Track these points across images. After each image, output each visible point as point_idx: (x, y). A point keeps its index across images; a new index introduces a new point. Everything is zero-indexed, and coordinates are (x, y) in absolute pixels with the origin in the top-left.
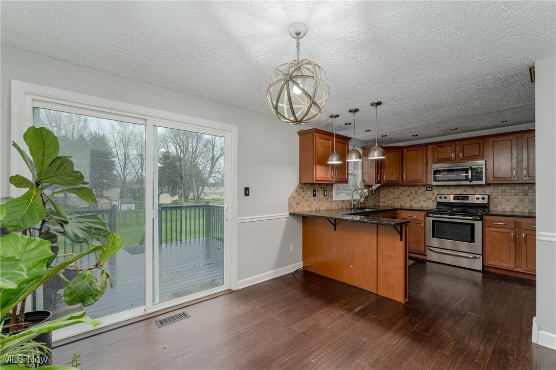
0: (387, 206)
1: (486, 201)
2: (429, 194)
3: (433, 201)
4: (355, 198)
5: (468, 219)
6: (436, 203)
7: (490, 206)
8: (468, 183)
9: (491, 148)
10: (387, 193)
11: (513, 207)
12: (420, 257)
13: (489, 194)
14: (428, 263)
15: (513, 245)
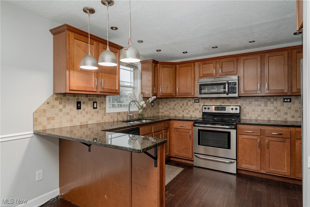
0: (165, 116)
1: (238, 112)
2: (197, 105)
3: (200, 112)
4: (131, 110)
5: (225, 128)
6: (202, 113)
7: (241, 115)
8: (225, 95)
9: (242, 65)
10: (165, 105)
11: (257, 116)
12: (189, 162)
13: (240, 105)
14: (194, 168)
15: (259, 150)
